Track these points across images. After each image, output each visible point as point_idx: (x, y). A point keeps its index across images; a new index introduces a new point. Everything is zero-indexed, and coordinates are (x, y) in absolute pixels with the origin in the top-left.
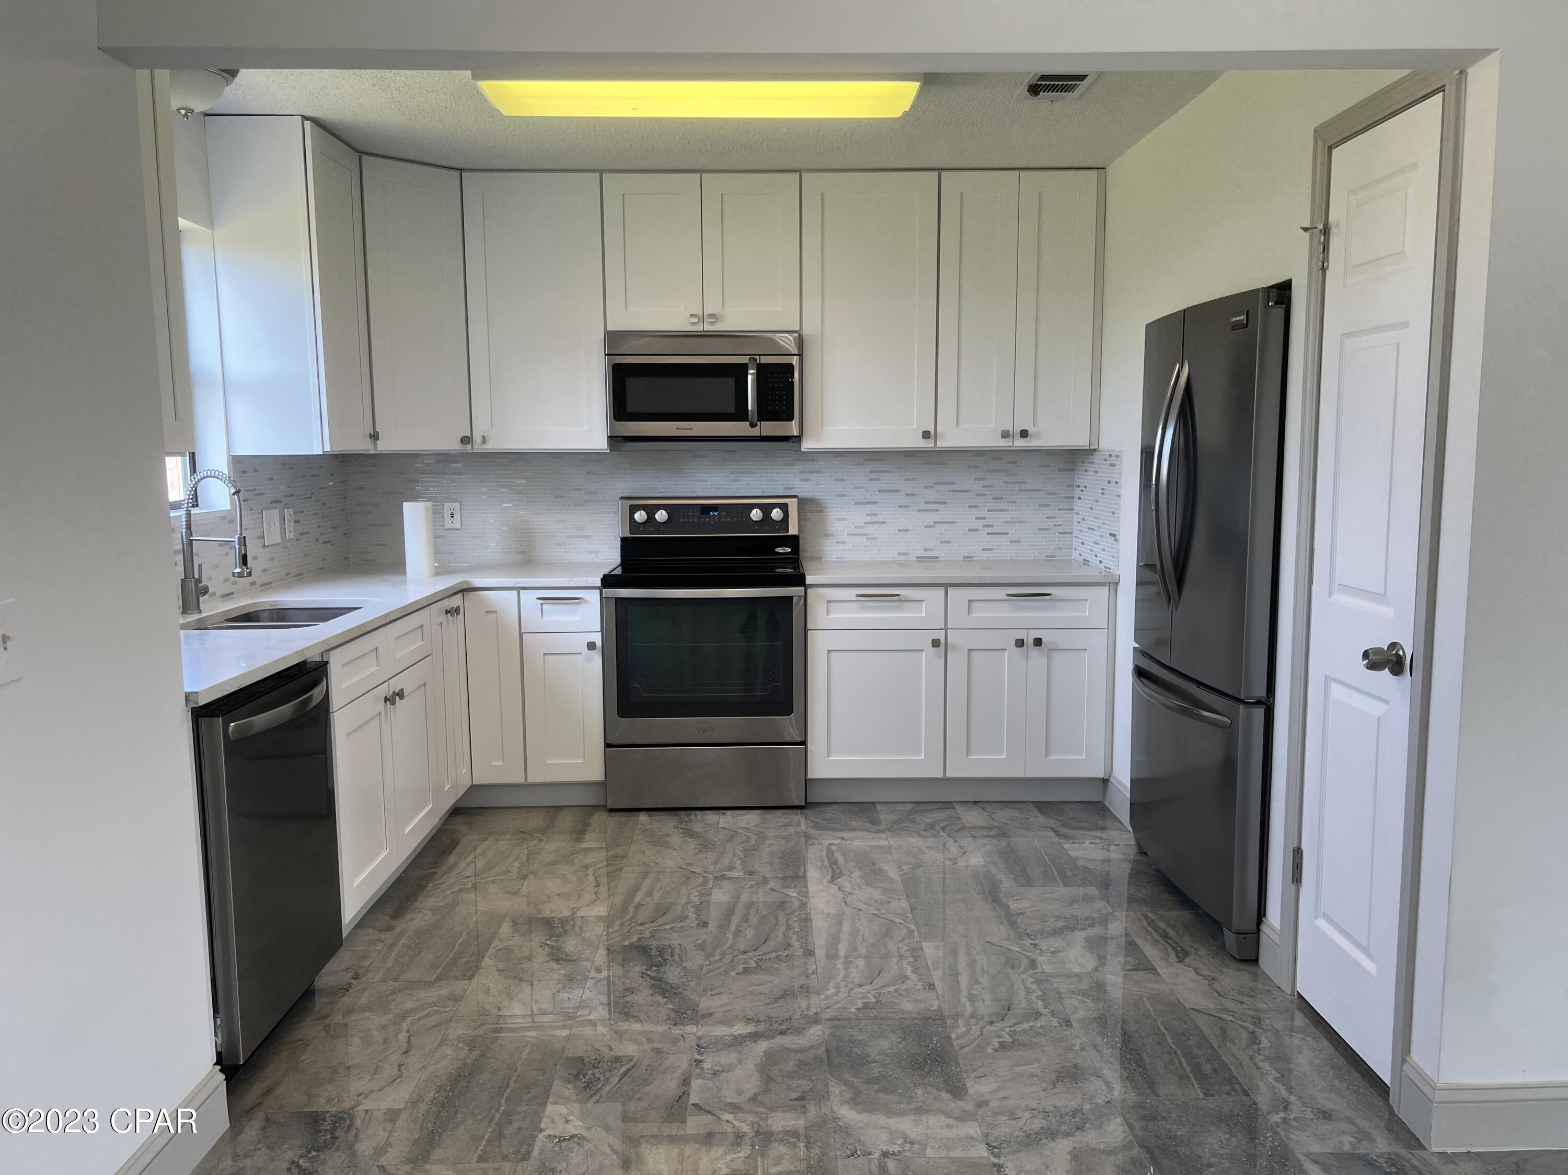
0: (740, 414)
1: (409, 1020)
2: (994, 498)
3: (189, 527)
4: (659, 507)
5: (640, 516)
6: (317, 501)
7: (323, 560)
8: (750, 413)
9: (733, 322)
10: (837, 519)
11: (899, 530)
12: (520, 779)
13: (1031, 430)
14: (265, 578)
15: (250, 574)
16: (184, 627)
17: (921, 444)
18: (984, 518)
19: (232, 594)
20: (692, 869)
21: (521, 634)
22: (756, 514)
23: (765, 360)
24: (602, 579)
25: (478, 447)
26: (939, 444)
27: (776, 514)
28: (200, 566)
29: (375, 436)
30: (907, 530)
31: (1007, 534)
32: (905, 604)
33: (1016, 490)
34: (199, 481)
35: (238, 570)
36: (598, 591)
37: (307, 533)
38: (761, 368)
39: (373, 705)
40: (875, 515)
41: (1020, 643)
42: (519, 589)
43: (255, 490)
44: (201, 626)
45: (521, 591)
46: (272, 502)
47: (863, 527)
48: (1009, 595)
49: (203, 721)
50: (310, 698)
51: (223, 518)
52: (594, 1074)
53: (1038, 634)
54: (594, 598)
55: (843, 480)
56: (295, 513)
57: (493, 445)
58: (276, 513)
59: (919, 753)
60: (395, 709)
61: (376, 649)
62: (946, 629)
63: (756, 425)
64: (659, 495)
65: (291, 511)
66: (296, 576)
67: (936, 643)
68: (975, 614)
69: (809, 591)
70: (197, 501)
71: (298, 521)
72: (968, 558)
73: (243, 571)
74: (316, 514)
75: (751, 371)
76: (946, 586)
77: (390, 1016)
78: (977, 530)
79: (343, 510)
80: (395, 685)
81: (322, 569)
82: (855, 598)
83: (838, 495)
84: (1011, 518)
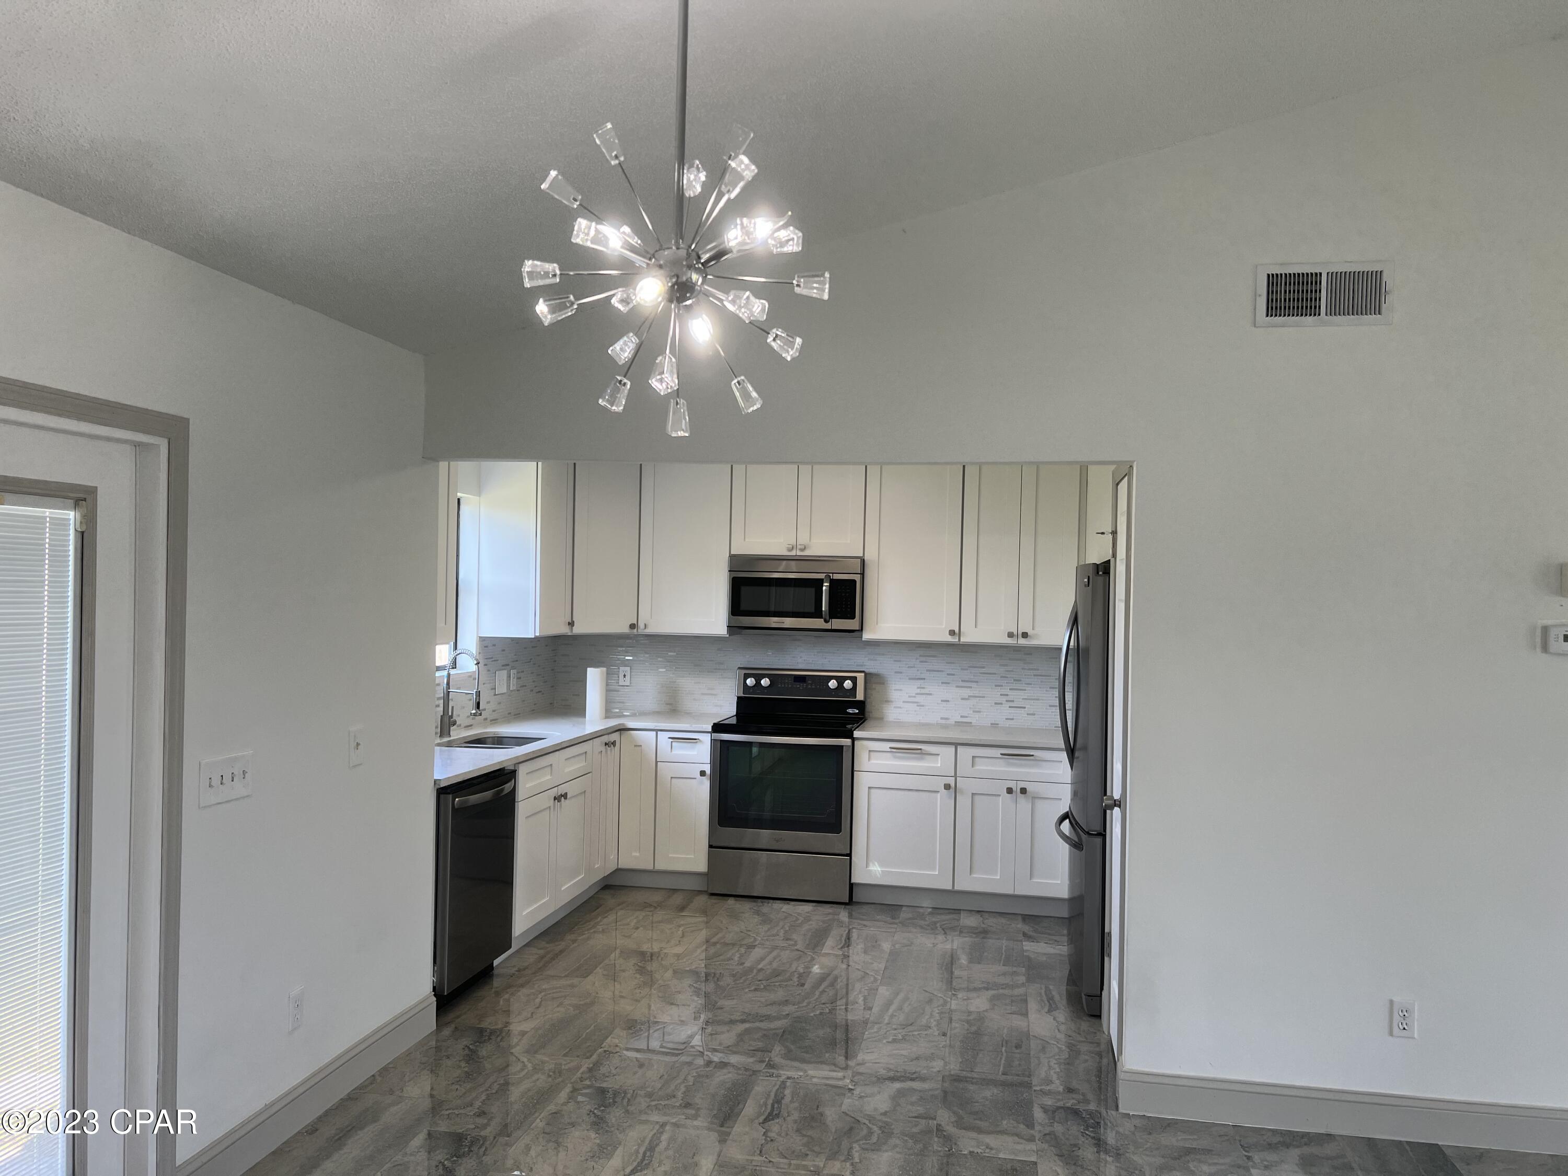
0: (817, 614)
1: (543, 994)
2: (1014, 680)
3: (448, 684)
4: (764, 676)
5: (750, 682)
6: (534, 664)
7: (535, 704)
8: (823, 613)
9: (818, 549)
10: (895, 690)
11: (942, 701)
12: (650, 867)
13: (1030, 632)
14: (495, 716)
15: (481, 714)
16: (439, 745)
17: (950, 639)
18: (1007, 695)
19: (471, 725)
20: (749, 933)
21: (657, 762)
22: (833, 684)
23: (836, 577)
24: (712, 727)
25: (641, 630)
26: (962, 640)
27: (848, 684)
28: (453, 707)
29: (571, 624)
30: (948, 701)
31: (1025, 708)
32: (927, 757)
33: (1031, 675)
34: (458, 654)
35: (474, 711)
36: (710, 734)
37: (526, 686)
38: (833, 582)
39: (546, 800)
40: (924, 688)
41: (1010, 791)
42: (657, 731)
43: (492, 658)
44: (449, 745)
45: (659, 732)
46: (503, 666)
47: (915, 697)
48: (1002, 754)
49: (442, 796)
50: (502, 790)
51: (470, 676)
52: (640, 1028)
53: (1022, 785)
54: (706, 739)
55: (900, 661)
56: (518, 673)
57: (652, 630)
58: (505, 672)
59: (934, 869)
60: (561, 805)
61: (551, 765)
62: (955, 776)
63: (829, 621)
64: (766, 667)
65: (515, 671)
66: (515, 715)
67: (947, 787)
68: (977, 767)
69: (856, 742)
70: (456, 665)
71: (520, 678)
72: (994, 725)
73: (477, 712)
74: (532, 673)
75: (825, 584)
76: (956, 745)
77: (533, 991)
78: (1001, 704)
79: (553, 670)
80: (561, 790)
81: (534, 710)
82: (889, 750)
83: (896, 672)
84: (1028, 696)
